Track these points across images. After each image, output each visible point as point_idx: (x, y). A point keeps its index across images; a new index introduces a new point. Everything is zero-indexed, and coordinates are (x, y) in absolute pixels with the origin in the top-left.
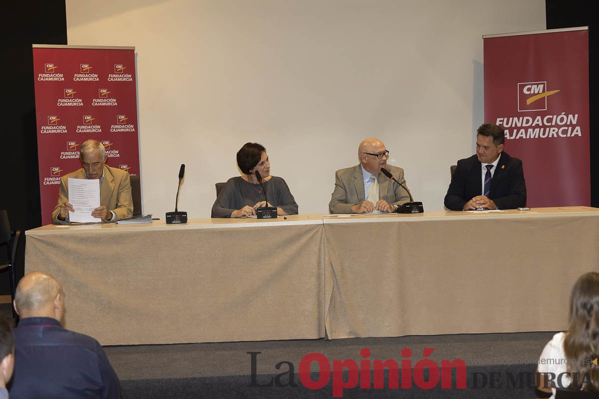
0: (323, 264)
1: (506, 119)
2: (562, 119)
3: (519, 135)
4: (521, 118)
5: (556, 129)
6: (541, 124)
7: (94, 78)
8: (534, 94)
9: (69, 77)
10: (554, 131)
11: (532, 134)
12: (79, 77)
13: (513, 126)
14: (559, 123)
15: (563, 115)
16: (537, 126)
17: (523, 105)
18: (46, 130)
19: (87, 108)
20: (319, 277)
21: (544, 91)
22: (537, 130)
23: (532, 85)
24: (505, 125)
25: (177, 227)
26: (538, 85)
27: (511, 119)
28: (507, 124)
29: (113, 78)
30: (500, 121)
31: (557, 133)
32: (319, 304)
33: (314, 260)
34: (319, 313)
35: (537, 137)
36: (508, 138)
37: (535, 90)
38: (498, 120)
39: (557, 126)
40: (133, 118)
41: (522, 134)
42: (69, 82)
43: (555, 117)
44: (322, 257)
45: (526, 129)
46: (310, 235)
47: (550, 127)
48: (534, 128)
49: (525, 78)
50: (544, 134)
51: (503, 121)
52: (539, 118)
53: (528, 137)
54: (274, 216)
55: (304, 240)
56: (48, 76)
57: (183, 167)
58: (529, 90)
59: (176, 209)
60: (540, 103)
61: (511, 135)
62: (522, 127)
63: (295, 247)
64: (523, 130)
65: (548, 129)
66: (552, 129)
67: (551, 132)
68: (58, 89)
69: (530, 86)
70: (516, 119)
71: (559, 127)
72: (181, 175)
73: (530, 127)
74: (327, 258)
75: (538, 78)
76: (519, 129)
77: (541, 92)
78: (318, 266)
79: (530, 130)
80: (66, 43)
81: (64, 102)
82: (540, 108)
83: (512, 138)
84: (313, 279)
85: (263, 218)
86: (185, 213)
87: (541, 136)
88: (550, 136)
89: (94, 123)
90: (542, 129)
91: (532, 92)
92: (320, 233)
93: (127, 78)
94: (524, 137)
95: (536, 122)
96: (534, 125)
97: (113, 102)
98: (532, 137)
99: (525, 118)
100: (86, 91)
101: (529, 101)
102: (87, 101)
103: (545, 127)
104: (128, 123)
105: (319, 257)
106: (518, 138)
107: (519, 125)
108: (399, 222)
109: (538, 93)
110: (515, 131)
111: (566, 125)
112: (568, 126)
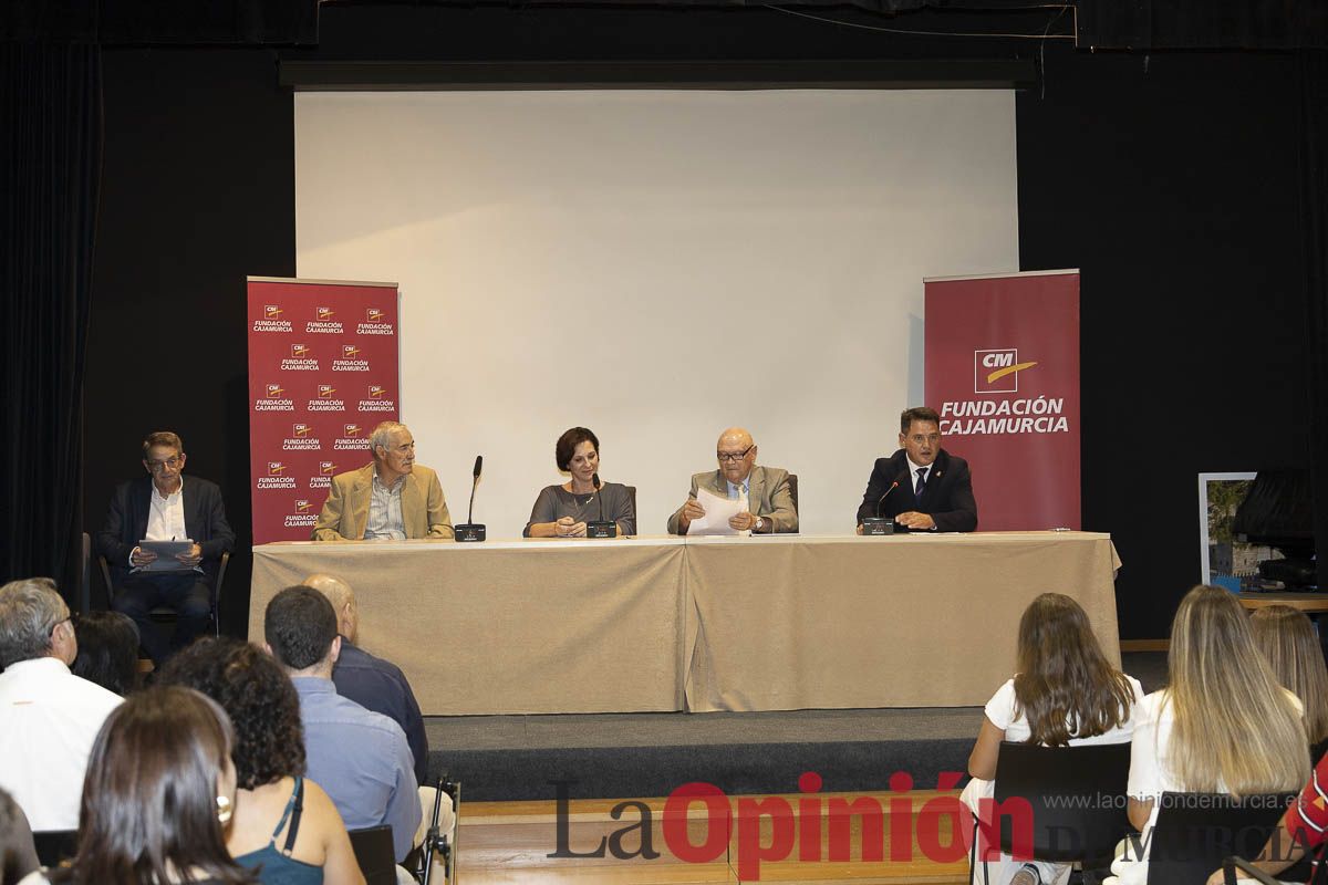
0: (683, 604)
1: (956, 404)
2: (1040, 406)
3: (976, 429)
4: (979, 403)
5: (1031, 421)
6: (1008, 413)
7: (336, 328)
8: (999, 368)
9: (299, 325)
10: (1028, 422)
11: (996, 427)
12: (316, 327)
13: (968, 414)
14: (1035, 411)
15: (1041, 400)
16: (1003, 415)
17: (983, 384)
18: (262, 405)
19: (325, 375)
20: (678, 621)
21: (1013, 363)
22: (1003, 421)
23: (995, 353)
24: (955, 414)
25: (470, 545)
26: (1004, 353)
27: (965, 403)
28: (959, 411)
29: (365, 329)
30: (949, 407)
31: (1033, 426)
32: (679, 661)
33: (671, 596)
34: (677, 674)
35: (1002, 431)
36: (960, 433)
37: (1001, 361)
38: (946, 404)
39: (1031, 415)
40: (392, 393)
41: (980, 426)
42: (299, 335)
43: (1029, 401)
44: (683, 593)
45: (987, 419)
46: (666, 560)
47: (1022, 417)
48: (998, 418)
49: (986, 343)
50: (1013, 428)
51: (952, 407)
52: (1006, 403)
53: (989, 432)
54: (612, 534)
55: (656, 568)
56: (267, 323)
57: (479, 460)
58: (991, 360)
59: (470, 521)
60: (1007, 381)
61: (964, 428)
62: (980, 417)
63: (642, 579)
64: (981, 422)
65: (1019, 420)
66: (1025, 420)
67: (1024, 425)
68: (283, 345)
69: (993, 356)
70: (971, 404)
71: (1035, 417)
72: (477, 471)
73: (993, 416)
74: (689, 594)
75: (1004, 344)
76: (976, 419)
77: (1009, 364)
78: (677, 606)
79: (993, 421)
80: (295, 276)
81: (290, 364)
82: (1008, 388)
83: (965, 433)
84: (670, 624)
85: (594, 537)
86: (483, 527)
87: (1009, 430)
88: (1022, 431)
89: (334, 397)
90: (1010, 421)
91: (996, 365)
92: (679, 559)
93: (386, 329)
94: (984, 432)
95: (1001, 410)
96: (998, 413)
97: (362, 366)
98: (995, 431)
99: (986, 403)
100: (325, 348)
101: (992, 378)
102: (325, 364)
103: (1014, 417)
104: (385, 397)
105: (679, 592)
106: (974, 432)
107: (976, 413)
108: (795, 544)
109: (1005, 366)
110: (970, 422)
111: (1045, 414)
112: (1049, 416)
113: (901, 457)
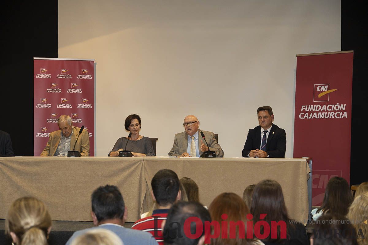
1: (307, 106)
2: (337, 107)
3: (314, 116)
4: (315, 106)
5: (334, 113)
6: (325, 110)
8: (323, 91)
10: (332, 114)
11: (321, 116)
13: (311, 110)
14: (335, 109)
15: (338, 105)
16: (324, 111)
17: (317, 98)
21: (328, 90)
22: (323, 113)
23: (322, 85)
24: (306, 110)
26: (325, 85)
27: (310, 106)
28: (307, 109)
30: (304, 107)
31: (334, 116)
35: (323, 118)
37: (324, 88)
38: (303, 106)
39: (333, 111)
43: (333, 105)
45: (317, 112)
47: (330, 111)
48: (322, 112)
50: (327, 116)
51: (305, 107)
52: (325, 106)
53: (318, 118)
56: (41, 75)
58: (320, 88)
60: (325, 97)
61: (309, 116)
62: (315, 112)
64: (315, 113)
65: (329, 113)
66: (331, 113)
67: (331, 115)
69: (320, 86)
70: (312, 106)
71: (335, 112)
73: (320, 111)
75: (325, 81)
76: (313, 112)
77: (326, 90)
79: (320, 113)
82: (326, 100)
83: (309, 118)
87: (326, 117)
88: (330, 117)
90: (326, 113)
91: (322, 90)
94: (316, 118)
95: (323, 109)
96: (322, 110)
98: (320, 118)
99: (317, 106)
101: (320, 96)
103: (327, 111)
106: (312, 118)
107: (314, 110)
109: (325, 91)
110: (311, 113)
111: (339, 111)
112: (340, 111)
113: (258, 129)
